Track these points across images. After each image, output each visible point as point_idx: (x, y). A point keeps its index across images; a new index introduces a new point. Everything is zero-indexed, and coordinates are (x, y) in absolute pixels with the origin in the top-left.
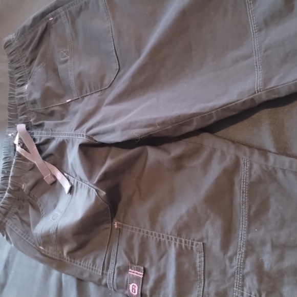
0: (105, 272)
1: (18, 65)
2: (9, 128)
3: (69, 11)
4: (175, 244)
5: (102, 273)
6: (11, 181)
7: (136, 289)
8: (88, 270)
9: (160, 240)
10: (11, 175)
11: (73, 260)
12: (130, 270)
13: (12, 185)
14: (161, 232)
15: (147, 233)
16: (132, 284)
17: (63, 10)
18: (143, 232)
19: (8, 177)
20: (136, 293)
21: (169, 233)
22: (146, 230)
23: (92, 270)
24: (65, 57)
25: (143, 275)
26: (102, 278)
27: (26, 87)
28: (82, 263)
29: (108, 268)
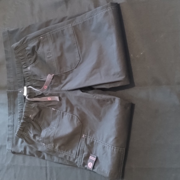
0: (77, 156)
1: (23, 58)
2: (19, 88)
3: (52, 34)
4: (111, 149)
5: (76, 157)
6: (24, 114)
7: (91, 165)
8: (68, 155)
9: (105, 146)
10: (24, 111)
11: (60, 150)
12: (90, 156)
13: (25, 116)
14: (106, 143)
15: (100, 142)
16: (90, 163)
17: (49, 34)
18: (98, 141)
19: (22, 112)
20: (91, 167)
21: (109, 143)
22: (99, 141)
23: (70, 155)
24: (50, 55)
25: (96, 160)
26: (76, 159)
27: (29, 68)
28: (65, 152)
29: (78, 155)
